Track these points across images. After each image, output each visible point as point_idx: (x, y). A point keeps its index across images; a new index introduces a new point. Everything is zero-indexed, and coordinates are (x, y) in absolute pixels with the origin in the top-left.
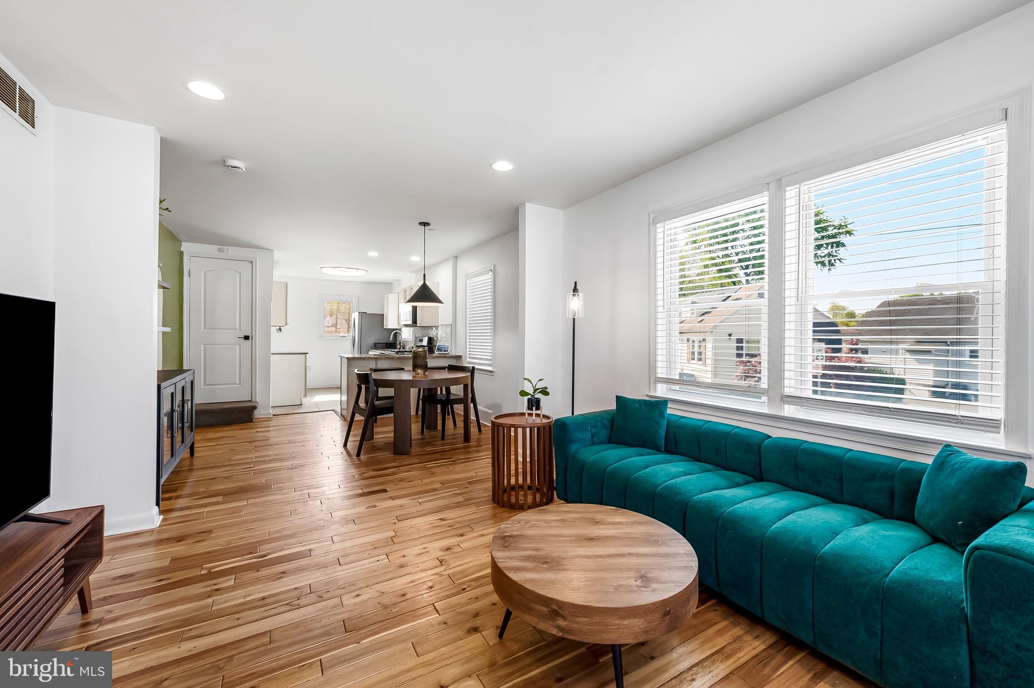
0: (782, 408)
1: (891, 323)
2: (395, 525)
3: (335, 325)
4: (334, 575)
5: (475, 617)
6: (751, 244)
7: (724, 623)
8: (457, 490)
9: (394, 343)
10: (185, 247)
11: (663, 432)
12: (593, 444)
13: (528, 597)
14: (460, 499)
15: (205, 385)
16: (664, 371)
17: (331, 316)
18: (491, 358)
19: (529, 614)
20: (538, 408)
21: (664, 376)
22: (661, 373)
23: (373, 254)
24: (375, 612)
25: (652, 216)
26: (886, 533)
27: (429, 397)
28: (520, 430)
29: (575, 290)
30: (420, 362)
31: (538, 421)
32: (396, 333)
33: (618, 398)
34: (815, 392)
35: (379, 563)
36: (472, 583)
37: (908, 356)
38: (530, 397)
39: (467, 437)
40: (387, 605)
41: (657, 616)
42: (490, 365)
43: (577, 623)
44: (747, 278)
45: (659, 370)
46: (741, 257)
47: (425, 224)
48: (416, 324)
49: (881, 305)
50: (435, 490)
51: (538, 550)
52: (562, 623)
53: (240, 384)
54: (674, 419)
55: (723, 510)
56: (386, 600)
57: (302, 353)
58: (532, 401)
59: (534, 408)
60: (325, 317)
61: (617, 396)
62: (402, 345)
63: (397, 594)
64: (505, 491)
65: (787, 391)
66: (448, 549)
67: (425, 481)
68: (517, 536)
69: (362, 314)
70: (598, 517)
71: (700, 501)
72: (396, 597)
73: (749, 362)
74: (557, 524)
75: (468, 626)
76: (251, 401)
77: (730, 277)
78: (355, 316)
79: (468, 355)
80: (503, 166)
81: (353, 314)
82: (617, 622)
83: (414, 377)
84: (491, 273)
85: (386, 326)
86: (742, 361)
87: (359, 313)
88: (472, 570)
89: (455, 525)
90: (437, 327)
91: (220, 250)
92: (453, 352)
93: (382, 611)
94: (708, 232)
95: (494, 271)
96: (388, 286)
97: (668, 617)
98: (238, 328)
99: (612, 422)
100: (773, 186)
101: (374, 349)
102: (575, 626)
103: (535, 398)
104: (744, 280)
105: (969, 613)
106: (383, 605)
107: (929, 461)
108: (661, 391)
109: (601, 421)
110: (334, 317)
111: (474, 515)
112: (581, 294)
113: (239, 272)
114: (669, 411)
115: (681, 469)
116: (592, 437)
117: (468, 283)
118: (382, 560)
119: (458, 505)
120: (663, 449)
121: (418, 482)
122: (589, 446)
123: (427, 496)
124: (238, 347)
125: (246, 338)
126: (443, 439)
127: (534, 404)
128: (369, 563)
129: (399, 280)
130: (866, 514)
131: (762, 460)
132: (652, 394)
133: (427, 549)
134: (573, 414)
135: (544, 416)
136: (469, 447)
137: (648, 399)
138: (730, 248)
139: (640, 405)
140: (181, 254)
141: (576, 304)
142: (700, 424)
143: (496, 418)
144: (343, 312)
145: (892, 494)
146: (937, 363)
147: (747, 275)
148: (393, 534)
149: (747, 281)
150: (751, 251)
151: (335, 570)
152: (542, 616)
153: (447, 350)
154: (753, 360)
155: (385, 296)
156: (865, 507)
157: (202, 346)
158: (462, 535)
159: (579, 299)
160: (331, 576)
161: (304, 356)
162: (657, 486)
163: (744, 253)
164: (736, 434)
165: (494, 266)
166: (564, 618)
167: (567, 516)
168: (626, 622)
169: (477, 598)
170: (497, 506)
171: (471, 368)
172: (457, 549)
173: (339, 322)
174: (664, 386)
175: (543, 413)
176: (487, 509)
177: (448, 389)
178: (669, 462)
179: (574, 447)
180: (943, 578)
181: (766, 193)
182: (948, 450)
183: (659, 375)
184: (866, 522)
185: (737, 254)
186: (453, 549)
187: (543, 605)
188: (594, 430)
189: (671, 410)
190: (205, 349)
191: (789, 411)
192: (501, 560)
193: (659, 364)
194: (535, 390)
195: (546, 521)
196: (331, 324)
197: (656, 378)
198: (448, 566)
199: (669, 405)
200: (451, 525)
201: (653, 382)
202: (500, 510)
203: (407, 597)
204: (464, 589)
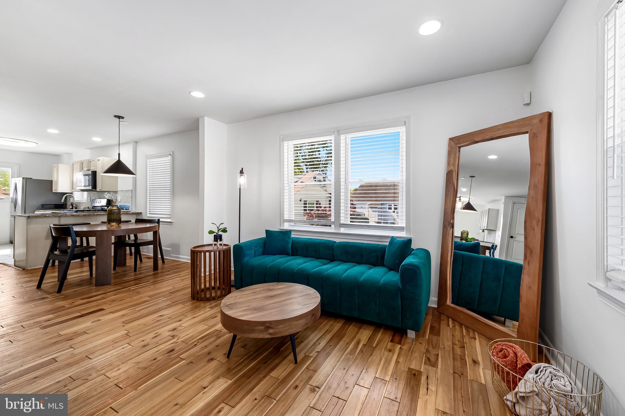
0: (339, 229)
1: (365, 193)
2: (124, 327)
4: (90, 365)
5: (208, 354)
6: (309, 152)
7: (326, 321)
8: (163, 299)
9: (64, 204)
11: (290, 246)
12: (255, 257)
13: (253, 325)
14: (169, 302)
16: (288, 216)
18: (170, 213)
19: (254, 333)
20: (221, 240)
21: (288, 219)
22: (286, 217)
23: (53, 131)
24: (138, 373)
25: (282, 137)
26: (378, 270)
27: (121, 243)
28: (207, 254)
29: (242, 172)
30: (115, 217)
31: (221, 247)
32: (67, 196)
33: (267, 231)
34: (351, 222)
35: (124, 349)
36: (200, 341)
37: (370, 209)
38: (215, 234)
39: (156, 267)
40: (145, 367)
41: (310, 316)
42: (170, 218)
43: (278, 329)
44: (307, 170)
45: (285, 216)
46: (304, 157)
47: (119, 117)
48: (96, 189)
49: (361, 186)
50: (146, 301)
51: (248, 306)
52: (271, 331)
54: (294, 239)
55: (324, 274)
56: (141, 365)
58: (217, 236)
59: (219, 240)
61: (266, 230)
63: (149, 360)
64: (198, 293)
65: (342, 222)
66: (174, 330)
67: (134, 298)
68: (234, 303)
69: (26, 180)
70: (271, 288)
71: (314, 272)
72: (149, 361)
73: (310, 213)
74: (252, 294)
75: (207, 359)
77: (299, 169)
78: (17, 181)
79: (148, 212)
80: (197, 94)
81: (13, 180)
82: (295, 323)
83: (108, 228)
84: (170, 157)
85: (56, 190)
86: (307, 213)
87: (22, 178)
88: (196, 335)
89: (172, 317)
90: (116, 192)
92: (134, 211)
93: (143, 371)
94: (307, 149)
95: (173, 155)
96: (56, 158)
97: (313, 316)
99: (265, 244)
100: (336, 133)
101: (41, 210)
102: (277, 330)
103: (219, 235)
104: (305, 170)
105: (401, 287)
106: (142, 368)
107: (387, 244)
108: (286, 226)
109: (259, 244)
111: (183, 309)
112: (245, 175)
114: (292, 236)
115: (302, 261)
116: (255, 253)
117: (148, 161)
118: (126, 347)
119: (169, 306)
120: (290, 254)
121: (129, 299)
122: (254, 257)
123: (140, 306)
126: (135, 270)
127: (218, 238)
128: (116, 352)
130: (370, 266)
131: (334, 252)
132: (282, 228)
133: (158, 333)
134: (239, 242)
135: (224, 245)
136: (157, 274)
137: (280, 230)
138: (299, 153)
139: (279, 234)
141: (242, 180)
142: (308, 240)
143: (193, 248)
145: (377, 257)
146: (379, 212)
147: (307, 168)
148: (126, 332)
149: (307, 172)
150: (309, 155)
151: (88, 363)
152: (261, 331)
153: (129, 209)
154: (312, 212)
155: (55, 165)
156: (369, 264)
158: (180, 321)
159: (244, 177)
160: (87, 367)
162: (294, 270)
163: (305, 156)
164: (323, 242)
165: (173, 152)
166: (272, 328)
167: (255, 290)
168: (299, 322)
169: (206, 346)
170: (197, 301)
171: (157, 220)
172: (180, 328)
174: (288, 223)
175: (224, 243)
176: (189, 305)
177: (136, 236)
178: (296, 259)
179: (246, 259)
180: (394, 279)
181: (333, 136)
182: (393, 238)
183: (285, 218)
184: (371, 268)
185: (302, 156)
186: (178, 328)
187: (262, 326)
188: (256, 249)
189: (293, 235)
191: (343, 230)
192: (232, 314)
193: (285, 213)
194: (218, 230)
195: (246, 295)
197: (284, 220)
198: (179, 337)
199: (292, 233)
200: (170, 317)
201: (282, 222)
202: (198, 303)
203: (158, 359)
204: (196, 345)
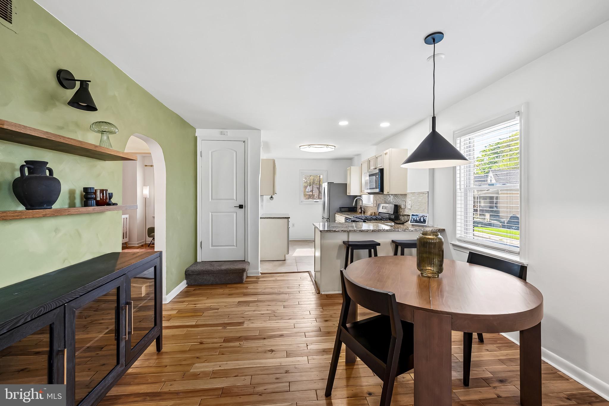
3: (312, 191)
10: (199, 133)
15: (212, 246)
17: (310, 186)
23: (344, 123)
32: (357, 199)
48: (383, 192)
53: (236, 246)
57: (286, 218)
60: (306, 187)
62: (363, 209)
69: (330, 184)
76: (245, 261)
78: (325, 185)
81: (323, 184)
84: (517, 118)
85: (349, 193)
87: (328, 183)
90: (405, 196)
91: (222, 133)
92: (431, 225)
95: (525, 111)
96: (349, 161)
98: (235, 198)
101: (340, 212)
110: (312, 186)
113: (235, 151)
124: (235, 215)
125: (241, 207)
129: (358, 155)
140: (196, 138)
144: (316, 184)
155: (348, 169)
157: (210, 213)
161: (286, 220)
173: (314, 189)
190: (212, 215)
196: (310, 190)
